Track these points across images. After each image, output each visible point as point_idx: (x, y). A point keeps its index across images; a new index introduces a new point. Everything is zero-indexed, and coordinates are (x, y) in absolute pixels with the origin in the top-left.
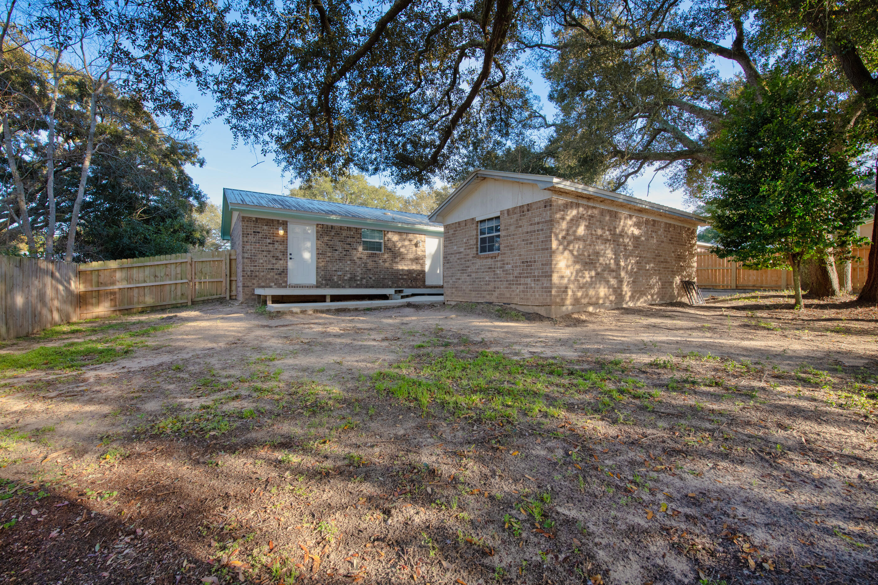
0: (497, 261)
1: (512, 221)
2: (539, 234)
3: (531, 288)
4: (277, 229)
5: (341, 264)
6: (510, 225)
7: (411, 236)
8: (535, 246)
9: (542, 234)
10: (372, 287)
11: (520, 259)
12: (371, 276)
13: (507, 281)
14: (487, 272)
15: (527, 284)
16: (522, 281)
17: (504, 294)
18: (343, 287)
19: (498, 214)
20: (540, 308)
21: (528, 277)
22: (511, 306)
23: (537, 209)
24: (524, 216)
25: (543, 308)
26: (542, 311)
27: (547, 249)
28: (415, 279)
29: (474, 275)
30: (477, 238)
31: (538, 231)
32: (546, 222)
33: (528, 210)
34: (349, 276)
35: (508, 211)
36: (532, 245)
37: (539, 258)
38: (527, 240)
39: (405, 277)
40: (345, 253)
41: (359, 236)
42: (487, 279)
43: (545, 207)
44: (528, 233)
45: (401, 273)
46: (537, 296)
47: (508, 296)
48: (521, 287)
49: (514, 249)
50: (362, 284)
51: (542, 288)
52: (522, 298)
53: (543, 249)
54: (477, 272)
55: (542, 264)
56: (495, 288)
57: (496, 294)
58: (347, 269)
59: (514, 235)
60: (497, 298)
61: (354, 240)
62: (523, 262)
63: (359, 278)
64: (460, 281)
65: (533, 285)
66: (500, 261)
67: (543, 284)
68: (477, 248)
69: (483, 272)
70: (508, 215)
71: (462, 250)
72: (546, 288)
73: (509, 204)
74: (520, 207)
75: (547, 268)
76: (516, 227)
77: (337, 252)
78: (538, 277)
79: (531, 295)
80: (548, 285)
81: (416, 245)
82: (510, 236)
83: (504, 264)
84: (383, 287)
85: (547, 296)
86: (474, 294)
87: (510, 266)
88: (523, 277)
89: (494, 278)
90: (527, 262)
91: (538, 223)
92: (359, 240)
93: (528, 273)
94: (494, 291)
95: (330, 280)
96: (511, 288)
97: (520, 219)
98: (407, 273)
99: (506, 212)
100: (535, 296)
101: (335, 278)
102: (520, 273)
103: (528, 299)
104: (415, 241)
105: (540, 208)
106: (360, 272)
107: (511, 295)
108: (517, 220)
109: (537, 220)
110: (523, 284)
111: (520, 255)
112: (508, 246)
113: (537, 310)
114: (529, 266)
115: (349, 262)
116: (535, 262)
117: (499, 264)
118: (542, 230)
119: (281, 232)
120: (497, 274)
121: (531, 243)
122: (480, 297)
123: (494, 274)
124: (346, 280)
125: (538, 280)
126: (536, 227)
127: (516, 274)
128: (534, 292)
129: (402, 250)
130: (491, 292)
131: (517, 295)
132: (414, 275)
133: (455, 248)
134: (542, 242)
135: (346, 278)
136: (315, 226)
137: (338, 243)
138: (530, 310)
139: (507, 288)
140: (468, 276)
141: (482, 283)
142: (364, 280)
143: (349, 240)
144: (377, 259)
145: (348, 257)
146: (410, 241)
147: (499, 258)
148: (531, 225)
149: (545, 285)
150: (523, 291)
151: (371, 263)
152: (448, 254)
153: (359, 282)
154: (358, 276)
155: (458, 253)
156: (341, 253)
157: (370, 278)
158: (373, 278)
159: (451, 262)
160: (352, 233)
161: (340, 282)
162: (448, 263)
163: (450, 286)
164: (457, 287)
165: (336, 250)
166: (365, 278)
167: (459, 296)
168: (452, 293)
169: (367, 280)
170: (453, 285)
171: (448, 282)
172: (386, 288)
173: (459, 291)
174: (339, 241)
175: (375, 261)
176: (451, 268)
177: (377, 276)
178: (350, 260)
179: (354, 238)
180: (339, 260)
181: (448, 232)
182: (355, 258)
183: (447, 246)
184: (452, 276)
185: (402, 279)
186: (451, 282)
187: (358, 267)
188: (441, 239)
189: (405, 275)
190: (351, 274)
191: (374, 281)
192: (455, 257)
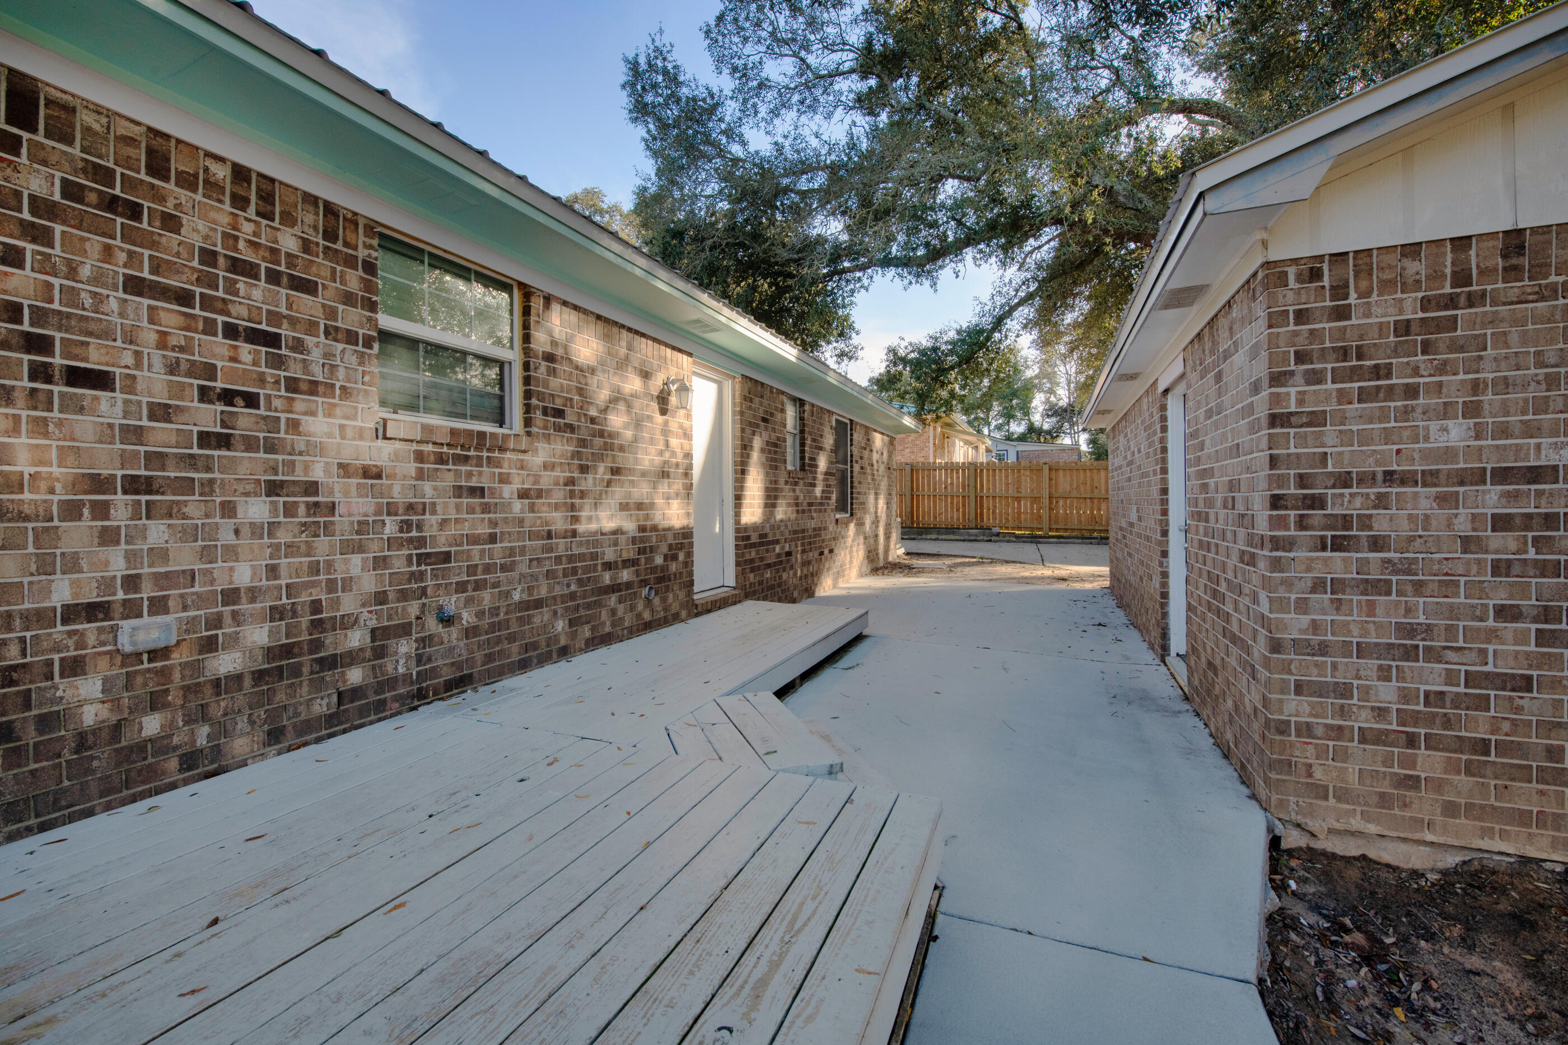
5: (157, 532)
7: (646, 348)
12: (451, 603)
34: (259, 634)
39: (626, 575)
41: (354, 279)
45: (610, 555)
50: (392, 682)
58: (243, 575)
61: (308, 305)
63: (356, 639)
81: (664, 403)
92: (351, 318)
98: (630, 553)
104: (657, 383)
106: (369, 583)
129: (617, 421)
132: (659, 560)
142: (405, 647)
143: (256, 295)
144: (484, 477)
146: (646, 375)
151: (448, 507)
152: (1344, 480)
153: (355, 676)
154: (348, 623)
155: (1502, 475)
156: (161, 412)
157: (447, 621)
158: (467, 617)
159: (1377, 544)
160: (288, 242)
161: (152, 725)
162: (1338, 545)
163: (1363, 720)
164: (1483, 747)
165: (100, 380)
166: (405, 630)
167: (1523, 818)
168: (1412, 782)
169: (424, 641)
170: (1403, 717)
171: (1344, 691)
172: (544, 659)
173: (1524, 773)
174: (135, 286)
175: (478, 492)
176: (1382, 587)
177: (487, 597)
178: (274, 489)
179: (308, 287)
180: (133, 485)
181: (1342, 313)
182: (317, 474)
183: (1317, 419)
184: (1410, 654)
185: (614, 588)
186: (1387, 693)
187: (350, 548)
188: (728, 386)
189: (627, 563)
190: (277, 613)
191: (470, 632)
192: (1442, 500)
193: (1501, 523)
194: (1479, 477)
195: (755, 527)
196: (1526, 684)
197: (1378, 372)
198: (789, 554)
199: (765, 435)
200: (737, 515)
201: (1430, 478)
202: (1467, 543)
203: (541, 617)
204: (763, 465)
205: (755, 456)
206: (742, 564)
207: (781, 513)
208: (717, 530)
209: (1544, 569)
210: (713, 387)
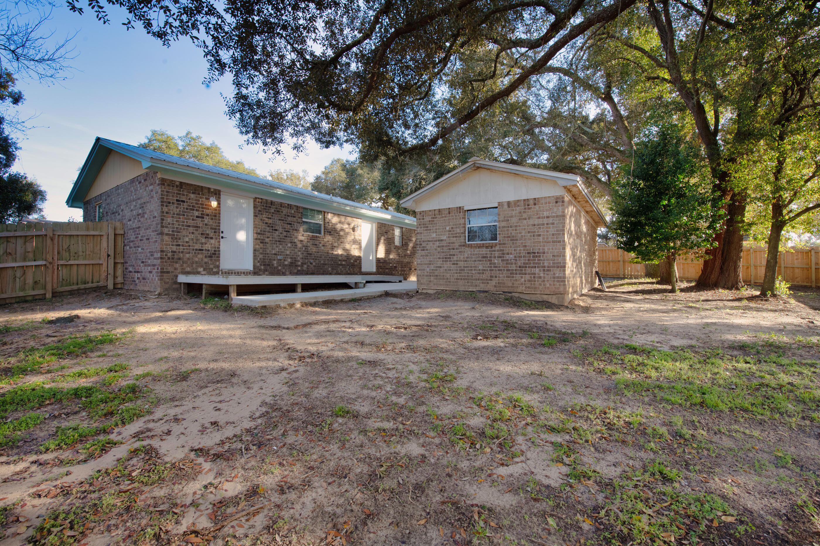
0: (494, 251)
1: (514, 213)
2: (550, 228)
3: (540, 277)
4: (208, 199)
5: (281, 247)
6: (512, 217)
7: (349, 219)
8: (543, 239)
9: (553, 228)
10: (313, 274)
11: (524, 250)
12: (312, 261)
13: (508, 270)
14: (480, 261)
15: (535, 274)
16: (528, 270)
17: (504, 283)
18: (284, 274)
19: (496, 205)
20: (550, 296)
21: (535, 267)
22: (513, 294)
23: (546, 203)
24: (529, 209)
25: (554, 297)
26: (554, 300)
27: (559, 242)
28: (353, 265)
29: (461, 264)
30: (465, 227)
31: (547, 224)
32: (557, 216)
33: (535, 204)
34: (289, 260)
35: (509, 203)
36: (541, 238)
37: (549, 249)
38: (534, 232)
39: (344, 263)
40: (285, 234)
41: (300, 215)
42: (481, 267)
43: (556, 202)
44: (535, 225)
45: (340, 258)
46: (548, 285)
47: (510, 285)
48: (527, 277)
49: (517, 240)
50: (303, 271)
51: (554, 278)
52: (529, 287)
53: (553, 242)
54: (466, 261)
55: (554, 256)
56: (491, 277)
57: (493, 283)
58: (288, 253)
59: (516, 226)
60: (495, 286)
61: (295, 219)
62: (528, 253)
63: (299, 263)
64: (442, 269)
65: (542, 275)
66: (498, 251)
67: (554, 274)
68: (465, 237)
69: (475, 261)
70: (509, 206)
71: (444, 238)
72: (558, 277)
73: (512, 198)
74: (524, 200)
75: (560, 259)
76: (519, 219)
77: (277, 232)
78: (549, 267)
79: (540, 285)
80: (561, 275)
81: (354, 229)
82: (511, 227)
83: (503, 254)
84: (323, 274)
85: (560, 285)
86: (461, 282)
87: (511, 256)
88: (529, 267)
89: (491, 267)
90: (535, 253)
91: (548, 217)
92: (299, 220)
93: (536, 263)
94: (491, 280)
95: (269, 265)
96: (513, 277)
97: (524, 212)
98: (345, 259)
99: (506, 204)
100: (544, 285)
101: (275, 262)
102: (524, 263)
103: (535, 288)
104: (352, 226)
105: (549, 203)
106: (301, 256)
107: (513, 284)
108: (520, 213)
109: (546, 214)
110: (529, 274)
111: (525, 246)
112: (509, 237)
113: (545, 298)
114: (537, 257)
115: (289, 245)
116: (544, 253)
117: (497, 254)
118: (553, 224)
119: (214, 204)
120: (495, 263)
121: (539, 235)
122: (471, 286)
123: (490, 264)
124: (286, 265)
125: (548, 270)
126: (545, 221)
127: (519, 264)
128: (544, 281)
129: (343, 233)
130: (486, 281)
131: (522, 284)
132: (352, 261)
133: (434, 235)
134: (553, 235)
135: (286, 263)
136: (252, 200)
137: (278, 222)
138: (539, 298)
139: (508, 277)
140: (454, 264)
141: (473, 272)
142: (305, 266)
143: (290, 219)
144: (317, 243)
145: (288, 239)
146: (349, 224)
147: (497, 248)
148: (539, 218)
149: (557, 275)
150: (529, 281)
151: (311, 247)
152: (424, 242)
153: (299, 268)
154: (299, 261)
155: (439, 240)
156: (281, 233)
157: (311, 263)
158: (314, 264)
159: (427, 250)
160: (293, 212)
161: (280, 268)
162: (423, 250)
163: (426, 274)
164: (437, 276)
165: (276, 230)
166: (305, 264)
167: (441, 285)
168: (430, 281)
169: (308, 266)
170: (430, 273)
171: (424, 270)
172: (327, 274)
173: (441, 279)
174: (279, 220)
175: (316, 245)
176: (427, 256)
177: (317, 261)
178: (291, 242)
179: (294, 217)
180: (279, 241)
181: (423, 219)
182: (296, 241)
183: (421, 233)
184: (430, 264)
185: (341, 265)
186: (428, 269)
187: (299, 251)
188: (374, 225)
189: (344, 261)
190: (291, 258)
191: (315, 266)
192: (434, 244)
193: (439, 247)
194: (436, 241)
195: (382, 259)
196: (441, 267)
197: (427, 227)
198: (396, 267)
199: (386, 236)
200: (376, 255)
201: (432, 241)
202: (436, 249)
203: (326, 267)
204: (385, 244)
205: (382, 241)
206: (378, 267)
207: (391, 257)
208: (371, 258)
209: (443, 252)
210: (370, 225)
